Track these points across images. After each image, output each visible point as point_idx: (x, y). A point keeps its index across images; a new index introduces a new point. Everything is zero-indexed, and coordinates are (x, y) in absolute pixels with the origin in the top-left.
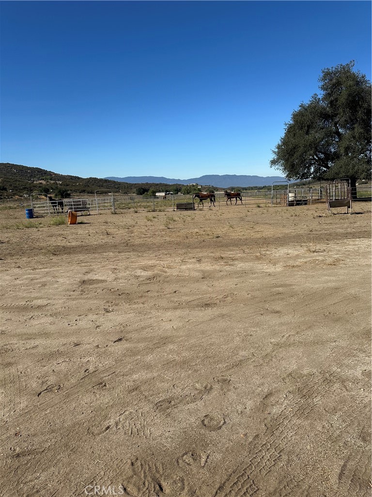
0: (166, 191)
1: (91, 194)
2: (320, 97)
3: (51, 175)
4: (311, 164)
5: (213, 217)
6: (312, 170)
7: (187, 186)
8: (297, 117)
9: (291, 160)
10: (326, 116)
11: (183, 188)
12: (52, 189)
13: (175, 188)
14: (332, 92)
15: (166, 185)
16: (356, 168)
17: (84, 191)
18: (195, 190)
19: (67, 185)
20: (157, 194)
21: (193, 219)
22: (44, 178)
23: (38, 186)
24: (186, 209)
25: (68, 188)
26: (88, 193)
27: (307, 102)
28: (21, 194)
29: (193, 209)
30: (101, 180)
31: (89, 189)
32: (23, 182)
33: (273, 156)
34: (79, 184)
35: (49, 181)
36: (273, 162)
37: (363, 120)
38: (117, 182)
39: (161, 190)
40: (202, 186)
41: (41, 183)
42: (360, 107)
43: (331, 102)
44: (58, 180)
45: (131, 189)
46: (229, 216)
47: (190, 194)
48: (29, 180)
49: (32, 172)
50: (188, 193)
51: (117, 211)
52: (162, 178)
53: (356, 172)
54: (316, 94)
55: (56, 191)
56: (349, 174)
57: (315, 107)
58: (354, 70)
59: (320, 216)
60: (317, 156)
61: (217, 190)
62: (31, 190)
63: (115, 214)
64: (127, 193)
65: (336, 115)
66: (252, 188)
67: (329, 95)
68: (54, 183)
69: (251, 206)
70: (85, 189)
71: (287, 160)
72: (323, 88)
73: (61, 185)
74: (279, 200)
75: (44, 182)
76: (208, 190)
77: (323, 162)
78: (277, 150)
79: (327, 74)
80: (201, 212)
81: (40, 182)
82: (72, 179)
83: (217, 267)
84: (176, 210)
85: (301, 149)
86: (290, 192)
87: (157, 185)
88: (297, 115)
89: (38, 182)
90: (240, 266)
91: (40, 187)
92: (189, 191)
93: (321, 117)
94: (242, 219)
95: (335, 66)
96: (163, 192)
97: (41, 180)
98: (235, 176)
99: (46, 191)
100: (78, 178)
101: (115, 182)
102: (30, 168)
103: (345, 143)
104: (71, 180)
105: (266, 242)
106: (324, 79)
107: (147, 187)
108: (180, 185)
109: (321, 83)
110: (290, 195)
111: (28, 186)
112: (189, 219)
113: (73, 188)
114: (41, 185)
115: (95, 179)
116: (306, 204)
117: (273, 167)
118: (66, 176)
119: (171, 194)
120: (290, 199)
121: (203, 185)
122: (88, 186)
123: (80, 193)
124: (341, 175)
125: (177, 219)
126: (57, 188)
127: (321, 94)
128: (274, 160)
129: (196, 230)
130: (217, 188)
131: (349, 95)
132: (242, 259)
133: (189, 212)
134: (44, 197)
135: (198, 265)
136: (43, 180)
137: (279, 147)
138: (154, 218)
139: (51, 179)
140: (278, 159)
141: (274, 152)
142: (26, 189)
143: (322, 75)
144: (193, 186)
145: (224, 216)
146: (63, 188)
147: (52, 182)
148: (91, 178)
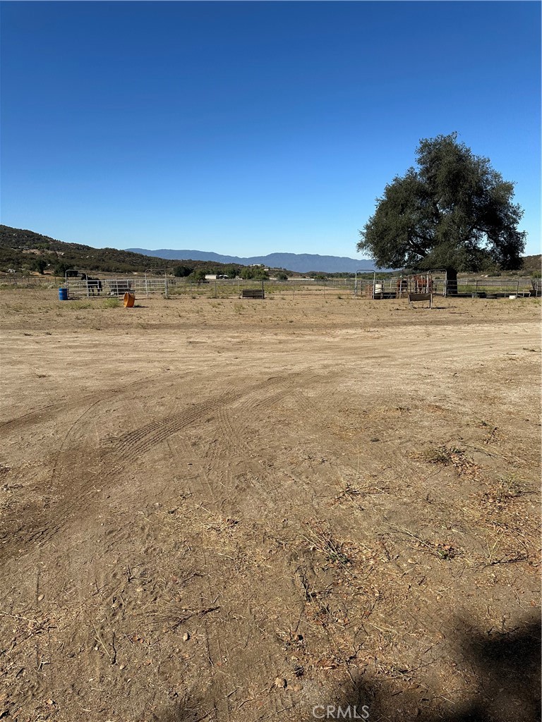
0: (219, 273)
1: (108, 273)
2: (418, 171)
3: (47, 242)
4: (405, 251)
5: (286, 306)
6: (406, 258)
7: (249, 267)
8: (390, 191)
9: (380, 244)
10: (423, 194)
11: (243, 270)
12: (50, 262)
13: (231, 270)
14: (431, 166)
15: (218, 265)
16: (453, 258)
17: (97, 268)
18: (260, 273)
19: (72, 258)
20: (207, 277)
21: (264, 307)
22: (38, 245)
23: (30, 256)
24: (254, 297)
25: (73, 262)
26: (103, 271)
27: (402, 175)
28: (4, 268)
29: (262, 297)
30: (122, 252)
31: (105, 265)
32: (6, 250)
33: (362, 239)
34: (90, 257)
35: (46, 250)
36: (361, 246)
37: (466, 202)
38: (146, 256)
39: (211, 272)
40: (269, 268)
41: (33, 253)
42: (461, 187)
43: (429, 178)
44: (58, 250)
45: (167, 267)
46: (305, 306)
47: (253, 279)
48: (15, 248)
49: (19, 236)
50: (250, 278)
51: (172, 296)
52: (212, 254)
53: (454, 263)
54: (412, 168)
55: (57, 266)
56: (445, 265)
57: (411, 182)
58: (458, 142)
59: (398, 309)
60: (412, 242)
61: (292, 276)
62: (19, 263)
63: (169, 299)
64: (160, 273)
65: (435, 194)
66: (341, 275)
67: (427, 170)
68: (53, 254)
69: (332, 297)
70: (98, 264)
71: (376, 244)
72: (420, 162)
73: (63, 257)
74: (364, 293)
75: (37, 252)
76: (279, 274)
77: (419, 249)
78: (365, 231)
79: (426, 146)
80: (272, 301)
81: (32, 251)
82: (78, 249)
83: (290, 338)
84: (241, 297)
85: (393, 233)
86: (377, 283)
87: (205, 263)
88: (390, 190)
89: (28, 252)
90: (307, 338)
91: (32, 259)
92: (251, 275)
93: (417, 194)
94: (318, 309)
95: (434, 137)
96: (213, 274)
97: (33, 249)
98: (317, 256)
99: (41, 266)
100: (89, 248)
101: (143, 256)
102: (16, 231)
103: (444, 228)
104: (78, 251)
105: (335, 326)
106: (422, 151)
107: (190, 266)
108: (238, 265)
109: (418, 156)
110: (377, 286)
111: (14, 257)
112: (260, 307)
113: (81, 263)
114: (33, 256)
115: (114, 251)
116: (394, 297)
117: (361, 252)
118: (70, 244)
119: (226, 278)
120: (377, 291)
121: (272, 267)
122: (104, 261)
123: (91, 269)
124: (437, 266)
125: (245, 307)
126: (57, 262)
127: (418, 169)
128: (362, 243)
129: (270, 317)
130: (291, 272)
131: (449, 172)
132: (310, 335)
133: (258, 300)
134: (38, 274)
135: (275, 337)
136: (37, 248)
137: (368, 227)
138: (219, 304)
139: (48, 249)
140: (366, 242)
141: (363, 234)
142: (12, 261)
143: (420, 146)
144: (258, 267)
145: (299, 306)
146: (67, 262)
147: (50, 252)
148: (107, 249)
